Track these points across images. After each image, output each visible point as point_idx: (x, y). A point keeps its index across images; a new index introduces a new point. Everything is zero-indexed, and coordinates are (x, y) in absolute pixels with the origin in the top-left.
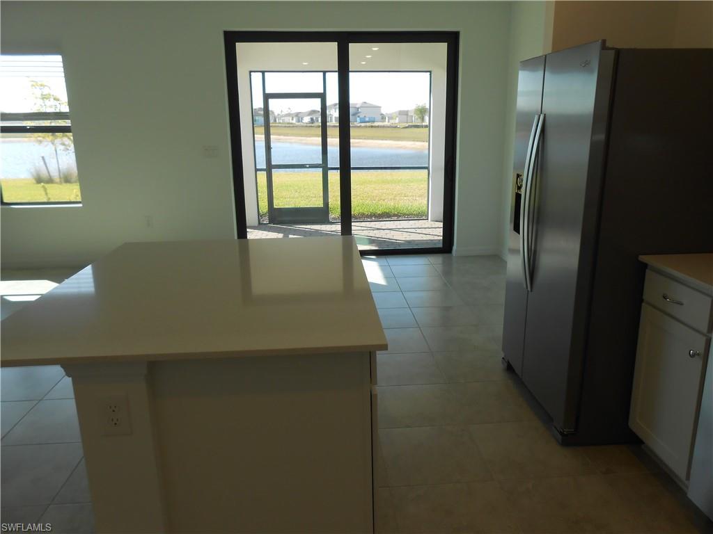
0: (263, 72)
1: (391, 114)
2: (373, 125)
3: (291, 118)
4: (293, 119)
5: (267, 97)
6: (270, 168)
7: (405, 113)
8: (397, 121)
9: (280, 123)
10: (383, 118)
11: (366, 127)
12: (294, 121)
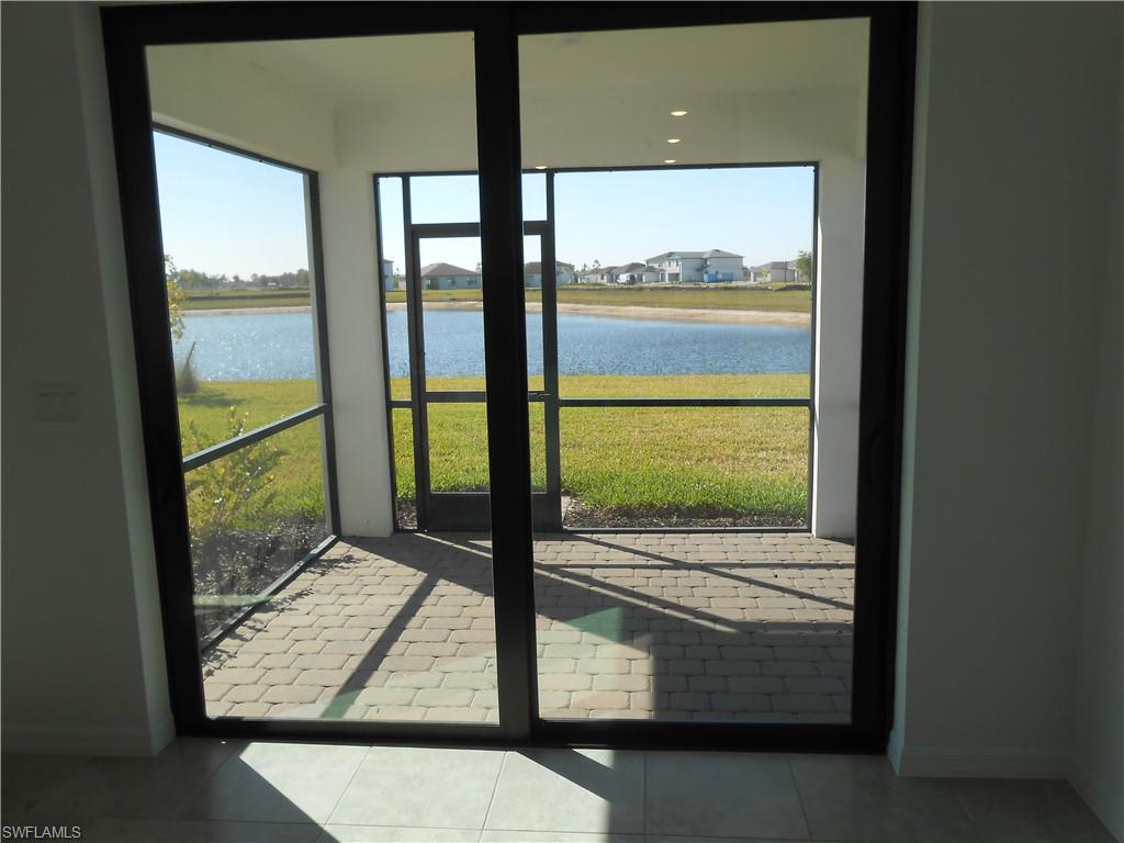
0: (406, 177)
1: (759, 268)
2: (729, 285)
3: (599, 277)
4: (602, 278)
5: (414, 234)
6: (421, 399)
7: (782, 266)
8: (768, 279)
9: (583, 284)
10: (746, 273)
11: (716, 289)
12: (605, 281)
